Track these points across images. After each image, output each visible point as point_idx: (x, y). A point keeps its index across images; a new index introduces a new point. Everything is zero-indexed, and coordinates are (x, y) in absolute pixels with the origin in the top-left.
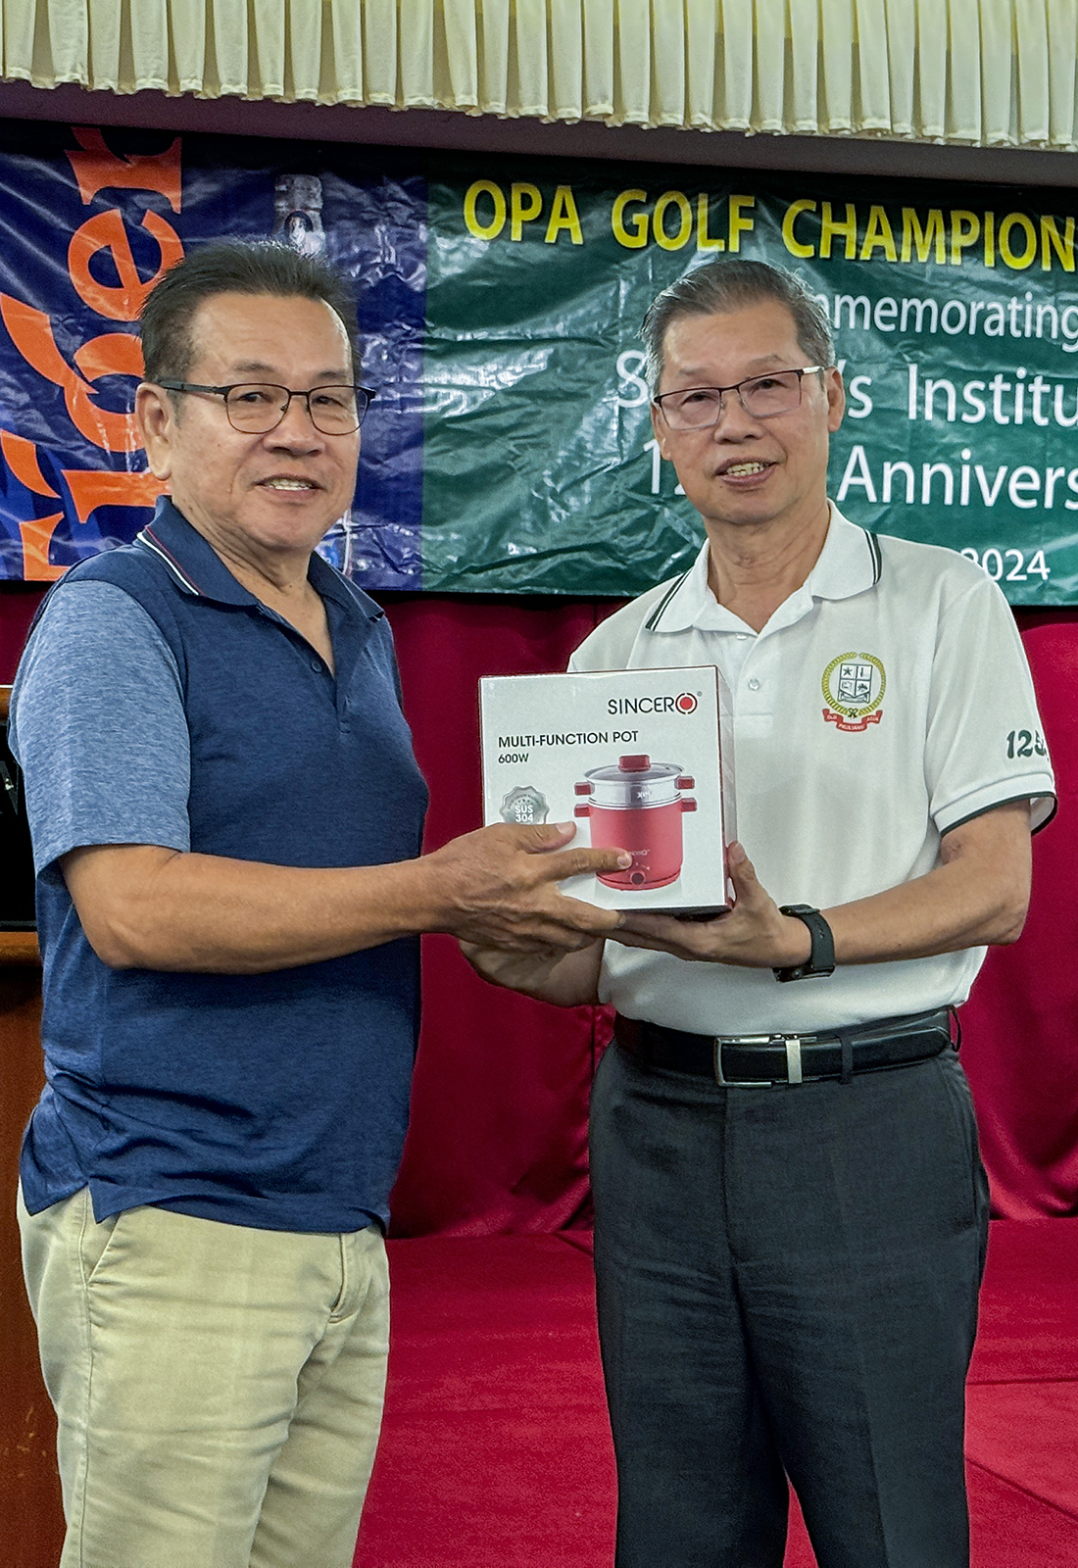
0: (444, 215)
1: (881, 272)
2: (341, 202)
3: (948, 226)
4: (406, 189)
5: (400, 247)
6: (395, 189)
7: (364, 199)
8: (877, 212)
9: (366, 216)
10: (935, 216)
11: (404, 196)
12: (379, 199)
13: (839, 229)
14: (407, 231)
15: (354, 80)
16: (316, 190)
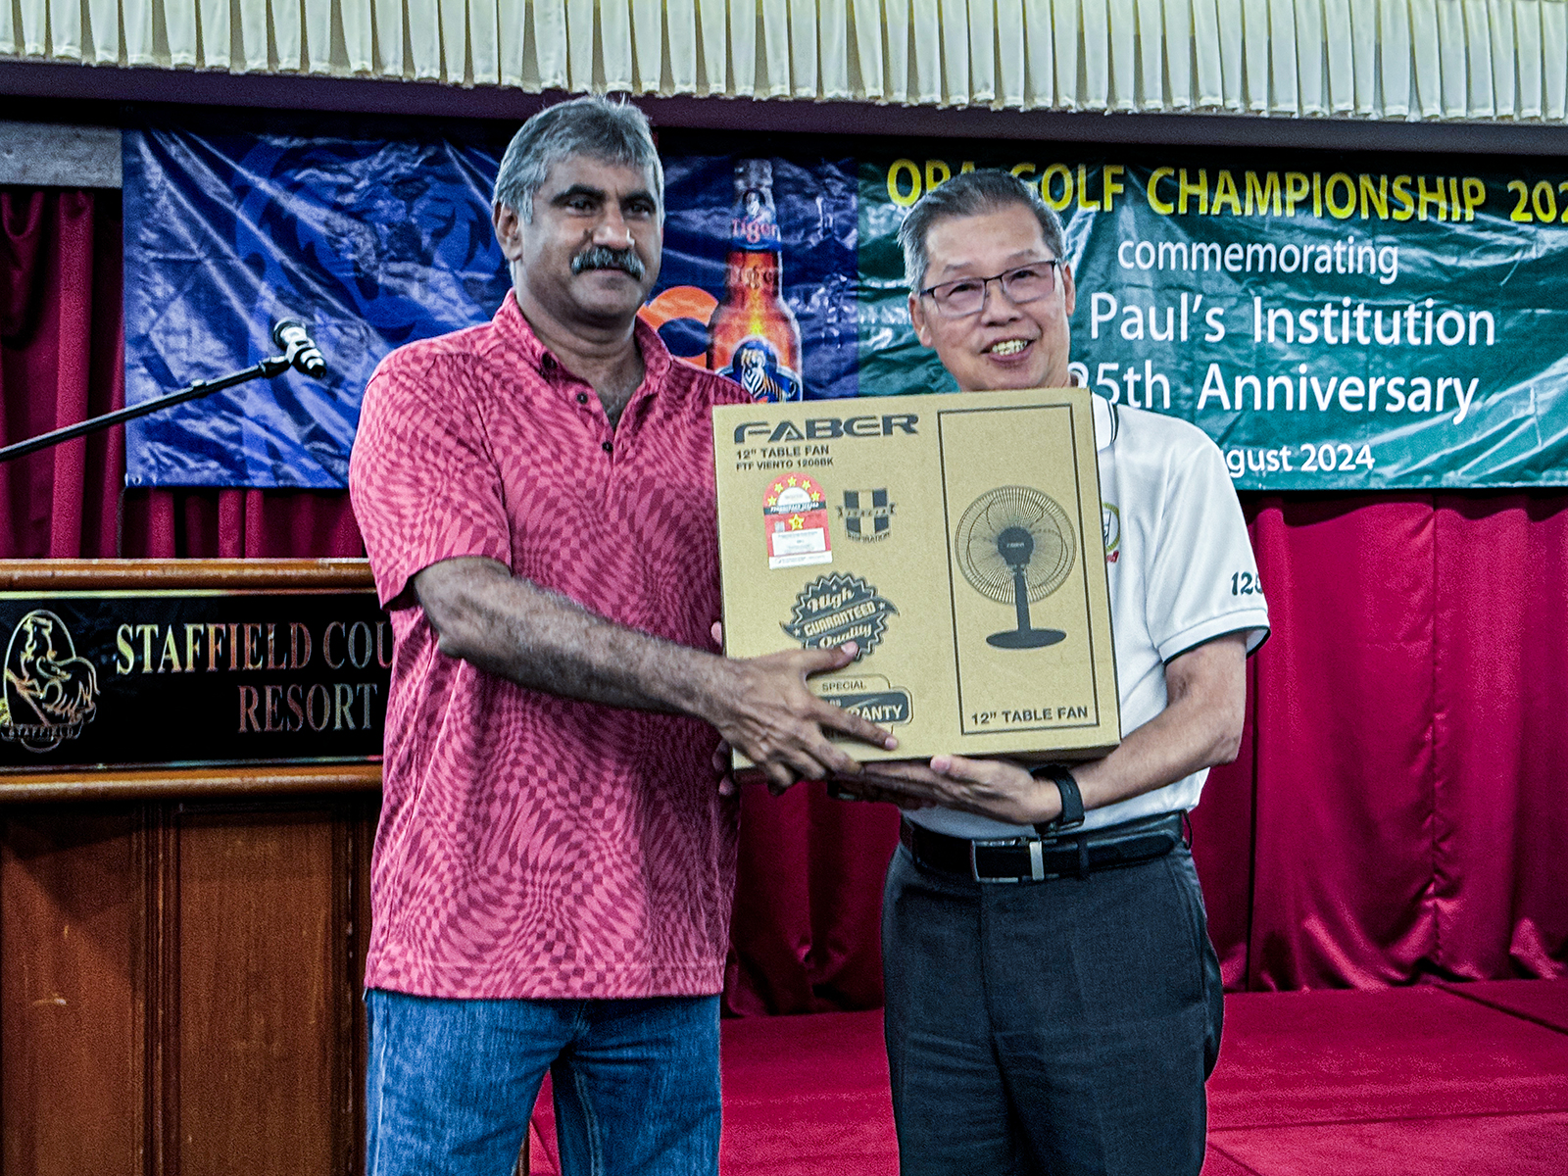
0: (871, 188)
1: (1229, 224)
2: (787, 180)
3: (1283, 186)
4: (840, 168)
5: (837, 215)
6: (832, 168)
7: (807, 177)
8: (1225, 176)
9: (808, 191)
10: (1272, 178)
11: (837, 173)
12: (819, 177)
13: (1194, 190)
14: (841, 202)
15: (782, 77)
16: (768, 171)
